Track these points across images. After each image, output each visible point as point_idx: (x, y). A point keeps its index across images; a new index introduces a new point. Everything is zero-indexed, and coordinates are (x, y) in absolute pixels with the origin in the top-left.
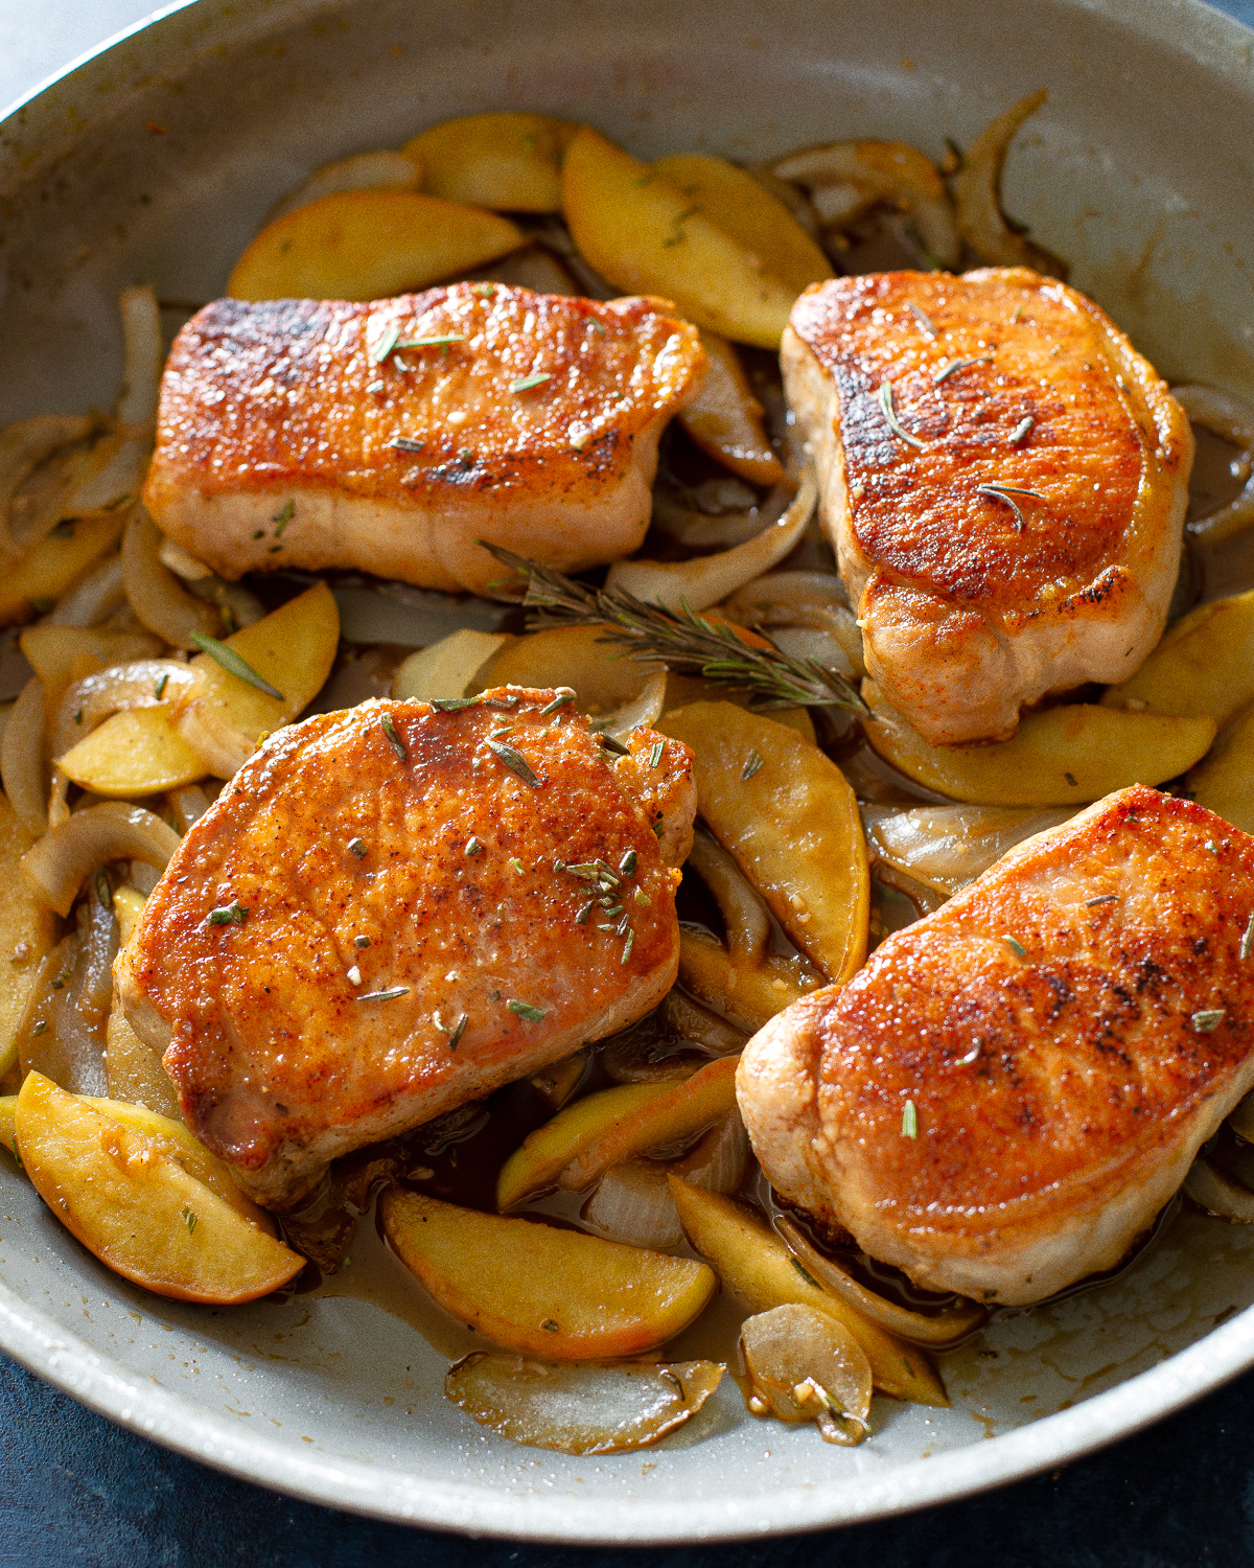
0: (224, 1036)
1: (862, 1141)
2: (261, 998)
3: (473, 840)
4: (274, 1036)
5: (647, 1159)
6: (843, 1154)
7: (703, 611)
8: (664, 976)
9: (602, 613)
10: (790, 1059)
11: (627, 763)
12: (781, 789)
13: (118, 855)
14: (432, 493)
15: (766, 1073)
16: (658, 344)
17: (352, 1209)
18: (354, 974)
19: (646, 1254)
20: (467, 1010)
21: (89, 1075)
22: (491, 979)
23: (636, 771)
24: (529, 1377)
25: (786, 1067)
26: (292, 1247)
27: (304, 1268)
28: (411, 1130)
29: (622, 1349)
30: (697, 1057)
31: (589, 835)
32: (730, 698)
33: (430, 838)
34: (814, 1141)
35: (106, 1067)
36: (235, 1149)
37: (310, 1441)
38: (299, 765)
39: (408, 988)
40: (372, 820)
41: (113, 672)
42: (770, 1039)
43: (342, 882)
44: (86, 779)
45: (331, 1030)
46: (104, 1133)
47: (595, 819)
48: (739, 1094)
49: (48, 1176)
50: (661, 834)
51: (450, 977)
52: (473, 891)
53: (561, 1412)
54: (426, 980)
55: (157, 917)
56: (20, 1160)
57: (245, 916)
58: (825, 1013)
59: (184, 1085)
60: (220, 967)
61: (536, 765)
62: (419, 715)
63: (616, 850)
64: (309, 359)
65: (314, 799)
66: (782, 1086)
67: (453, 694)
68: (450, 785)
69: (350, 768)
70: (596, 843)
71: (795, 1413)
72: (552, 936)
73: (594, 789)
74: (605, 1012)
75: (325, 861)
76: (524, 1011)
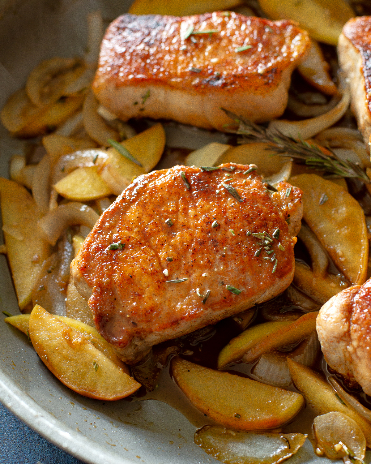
0: (113, 294)
1: (368, 348)
2: (128, 280)
3: (215, 222)
4: (132, 295)
5: (278, 351)
6: (359, 353)
7: (307, 140)
8: (288, 279)
9: (268, 138)
10: (339, 314)
11: (276, 195)
12: (335, 209)
13: (76, 223)
14: (204, 89)
15: (329, 319)
16: (292, 37)
17: (160, 366)
18: (166, 272)
19: (277, 389)
20: (210, 288)
21: (59, 307)
22: (220, 277)
23: (280, 198)
24: (228, 435)
25: (338, 317)
26: (136, 379)
27: (140, 388)
28: (185, 335)
29: (266, 426)
30: (300, 313)
31: (261, 221)
32: (316, 173)
33: (198, 220)
34: (348, 347)
35: (66, 304)
36: (115, 339)
37: (139, 458)
38: (148, 189)
39: (187, 279)
40: (175, 212)
41: (78, 153)
42: (331, 305)
43: (162, 236)
44: (64, 193)
45: (156, 294)
46: (64, 330)
47: (264, 216)
48: (317, 327)
49: (40, 345)
50: (289, 223)
51: (204, 275)
52: (215, 241)
53: (240, 450)
54: (194, 276)
55: (89, 245)
56: (30, 340)
57: (123, 247)
58: (354, 296)
59: (96, 313)
60: (113, 267)
61: (241, 194)
62: (196, 172)
63: (272, 228)
64: (159, 37)
65: (153, 203)
66: (336, 324)
67: (209, 165)
68: (207, 200)
69: (168, 191)
70: (264, 225)
71: (335, 456)
72: (245, 261)
73: (263, 204)
74: (265, 292)
75: (156, 227)
76: (233, 290)
